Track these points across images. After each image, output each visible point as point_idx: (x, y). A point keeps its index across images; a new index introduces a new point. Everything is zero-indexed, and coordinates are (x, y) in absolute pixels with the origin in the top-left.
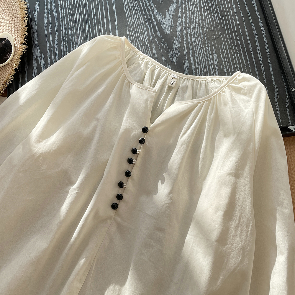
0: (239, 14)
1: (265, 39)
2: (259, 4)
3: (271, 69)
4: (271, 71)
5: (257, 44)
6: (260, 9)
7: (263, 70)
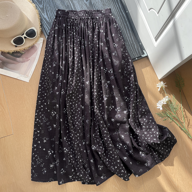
0: (120, 21)
1: (130, 28)
2: (126, 16)
3: (133, 38)
4: (133, 39)
5: (127, 30)
6: (127, 18)
7: (130, 39)
